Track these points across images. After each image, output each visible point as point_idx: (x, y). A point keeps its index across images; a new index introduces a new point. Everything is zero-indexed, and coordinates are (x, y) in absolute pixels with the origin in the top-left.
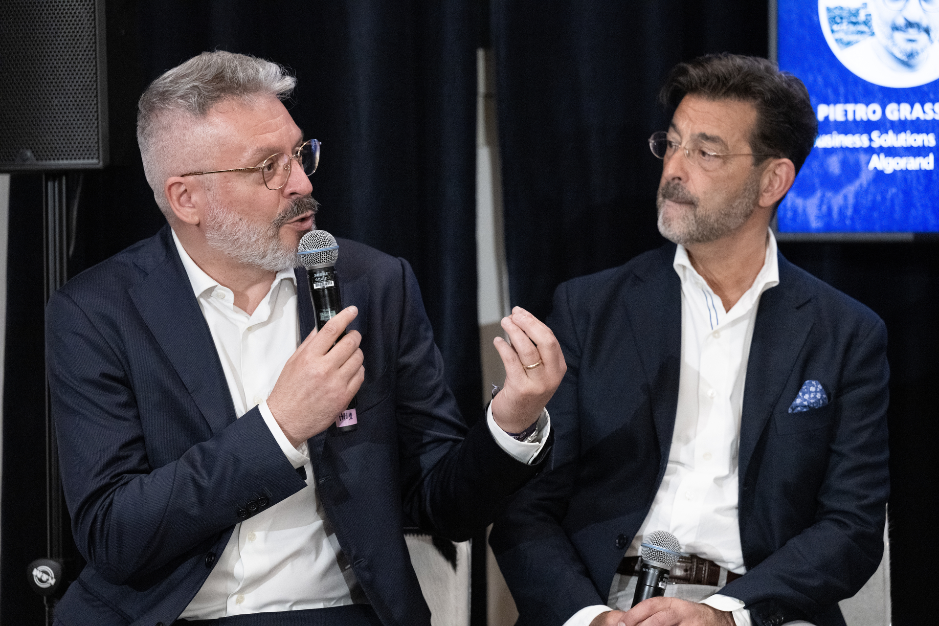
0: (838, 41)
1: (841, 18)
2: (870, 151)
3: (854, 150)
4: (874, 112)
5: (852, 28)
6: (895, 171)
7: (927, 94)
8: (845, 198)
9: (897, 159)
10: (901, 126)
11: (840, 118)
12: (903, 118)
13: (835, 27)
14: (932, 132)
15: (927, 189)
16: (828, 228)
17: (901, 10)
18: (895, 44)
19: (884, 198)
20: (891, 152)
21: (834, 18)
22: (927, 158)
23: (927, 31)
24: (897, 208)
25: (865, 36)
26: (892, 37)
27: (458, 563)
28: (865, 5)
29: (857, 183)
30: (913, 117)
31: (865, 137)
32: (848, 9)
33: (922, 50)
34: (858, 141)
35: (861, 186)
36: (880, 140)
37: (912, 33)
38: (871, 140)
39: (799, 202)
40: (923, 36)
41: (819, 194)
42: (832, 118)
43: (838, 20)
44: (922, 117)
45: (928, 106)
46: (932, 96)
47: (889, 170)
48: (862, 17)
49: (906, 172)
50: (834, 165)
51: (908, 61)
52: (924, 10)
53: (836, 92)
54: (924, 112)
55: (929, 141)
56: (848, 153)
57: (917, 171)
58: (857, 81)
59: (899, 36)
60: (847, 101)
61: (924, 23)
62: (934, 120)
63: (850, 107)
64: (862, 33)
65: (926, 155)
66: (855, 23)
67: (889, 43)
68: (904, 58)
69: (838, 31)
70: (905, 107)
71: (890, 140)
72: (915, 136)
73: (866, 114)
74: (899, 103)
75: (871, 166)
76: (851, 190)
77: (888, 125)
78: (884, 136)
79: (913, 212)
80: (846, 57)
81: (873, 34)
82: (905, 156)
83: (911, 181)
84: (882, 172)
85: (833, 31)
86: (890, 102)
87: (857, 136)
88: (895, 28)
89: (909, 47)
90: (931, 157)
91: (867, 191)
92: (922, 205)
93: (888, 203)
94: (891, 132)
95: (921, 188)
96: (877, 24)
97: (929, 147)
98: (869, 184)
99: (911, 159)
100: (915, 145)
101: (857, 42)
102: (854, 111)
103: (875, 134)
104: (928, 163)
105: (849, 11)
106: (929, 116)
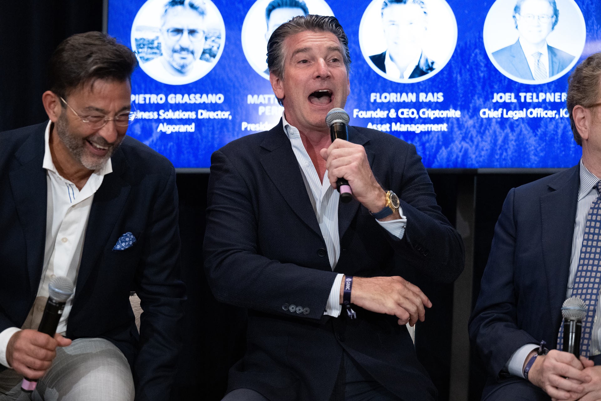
0: (141, 58)
1: (144, 45)
2: (158, 121)
3: (149, 120)
4: (161, 99)
5: (150, 51)
6: (172, 132)
7: (192, 88)
9: (174, 126)
10: (176, 107)
11: (142, 102)
12: (177, 102)
13: (140, 50)
14: (194, 111)
15: (191, 142)
17: (178, 41)
18: (174, 60)
19: (165, 149)
20: (170, 122)
21: (140, 45)
22: (191, 126)
23: (192, 53)
24: (173, 154)
25: (157, 55)
26: (172, 56)
28: (157, 38)
29: (151, 139)
30: (184, 102)
31: (156, 113)
32: (147, 40)
33: (190, 64)
34: (152, 115)
35: (153, 141)
36: (164, 115)
37: (184, 54)
38: (159, 115)
40: (190, 56)
42: (137, 102)
43: (142, 46)
44: (188, 102)
45: (192, 96)
46: (194, 90)
47: (169, 132)
48: (155, 44)
49: (178, 133)
50: (138, 129)
51: (181, 70)
52: (191, 41)
53: (140, 87)
54: (190, 99)
55: (192, 116)
56: (146, 122)
57: (184, 132)
58: (152, 81)
59: (176, 56)
60: (146, 93)
61: (191, 48)
62: (195, 103)
63: (147, 96)
64: (155, 53)
65: (190, 124)
66: (151, 48)
67: (171, 59)
68: (179, 68)
69: (141, 52)
70: (179, 96)
71: (170, 115)
72: (184, 113)
73: (157, 99)
74: (175, 94)
75: (159, 130)
77: (169, 106)
78: (166, 113)
79: (182, 156)
80: (146, 67)
81: (162, 55)
82: (178, 125)
83: (182, 139)
84: (165, 133)
85: (139, 53)
86: (170, 93)
87: (151, 113)
88: (174, 51)
89: (182, 62)
90: (193, 125)
91: (156, 144)
92: (187, 152)
93: (168, 151)
94: (170, 111)
95: (187, 142)
96: (163, 49)
97: (192, 119)
98: (157, 140)
99: (182, 126)
100: (184, 117)
101: (153, 59)
102: (150, 98)
103: (161, 112)
104: (191, 128)
105: (148, 41)
106: (192, 102)
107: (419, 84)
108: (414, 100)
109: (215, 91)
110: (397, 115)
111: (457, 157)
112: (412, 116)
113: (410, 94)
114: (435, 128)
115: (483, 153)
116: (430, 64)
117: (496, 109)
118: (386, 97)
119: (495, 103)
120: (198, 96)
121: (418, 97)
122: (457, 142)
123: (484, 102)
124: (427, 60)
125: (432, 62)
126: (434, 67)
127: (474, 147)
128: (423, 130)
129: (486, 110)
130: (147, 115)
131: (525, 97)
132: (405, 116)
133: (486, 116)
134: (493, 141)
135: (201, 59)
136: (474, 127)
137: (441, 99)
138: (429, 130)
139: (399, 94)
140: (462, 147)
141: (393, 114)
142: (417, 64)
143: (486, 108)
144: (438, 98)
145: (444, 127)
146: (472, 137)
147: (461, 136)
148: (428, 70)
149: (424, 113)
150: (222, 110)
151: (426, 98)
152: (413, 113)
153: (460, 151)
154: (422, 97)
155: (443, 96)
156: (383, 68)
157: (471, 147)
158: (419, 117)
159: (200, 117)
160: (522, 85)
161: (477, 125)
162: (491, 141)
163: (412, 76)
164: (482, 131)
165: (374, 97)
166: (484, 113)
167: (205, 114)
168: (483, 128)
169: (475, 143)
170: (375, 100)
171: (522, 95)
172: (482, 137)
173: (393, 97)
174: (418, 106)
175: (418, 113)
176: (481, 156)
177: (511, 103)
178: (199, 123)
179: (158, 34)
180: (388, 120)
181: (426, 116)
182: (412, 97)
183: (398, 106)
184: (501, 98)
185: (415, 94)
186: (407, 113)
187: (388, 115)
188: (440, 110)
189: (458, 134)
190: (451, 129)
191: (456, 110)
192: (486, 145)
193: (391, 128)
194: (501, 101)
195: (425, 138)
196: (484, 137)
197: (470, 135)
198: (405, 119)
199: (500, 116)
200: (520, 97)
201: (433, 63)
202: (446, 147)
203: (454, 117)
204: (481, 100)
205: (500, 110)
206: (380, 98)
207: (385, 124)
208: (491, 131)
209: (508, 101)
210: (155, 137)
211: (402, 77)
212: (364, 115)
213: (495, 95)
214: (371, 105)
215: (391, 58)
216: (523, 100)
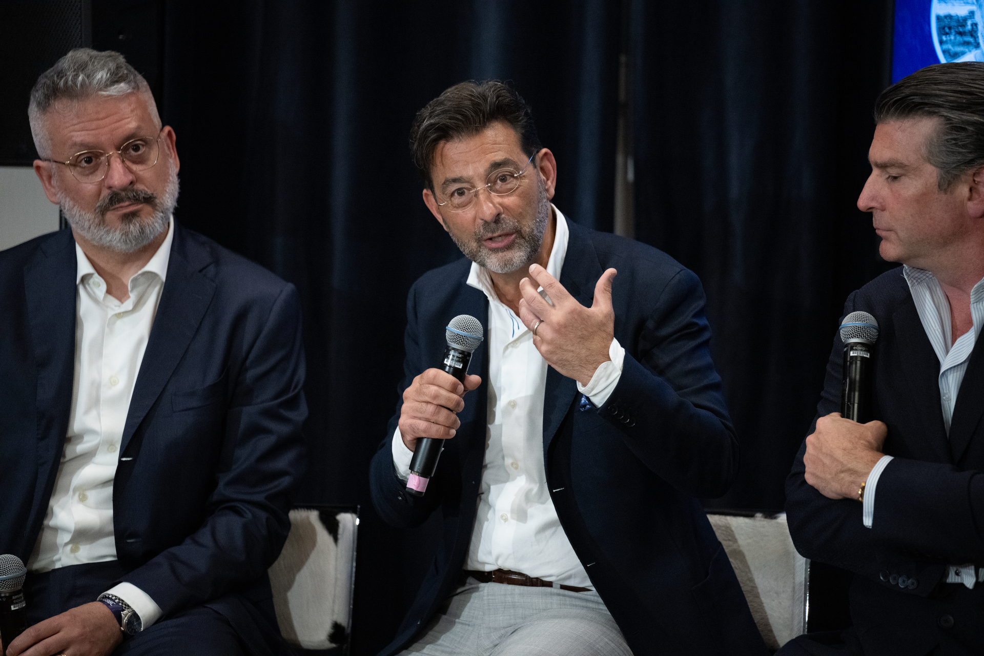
0: (944, 52)
1: (950, 28)
5: (959, 38)
13: (944, 38)
25: (971, 48)
27: (339, 537)
28: (972, 14)
32: (955, 18)
43: (947, 30)
48: (969, 27)
64: (967, 44)
66: (961, 34)
69: (946, 42)
81: (976, 46)
85: (941, 42)
105: (958, 20)
179: (974, 8)
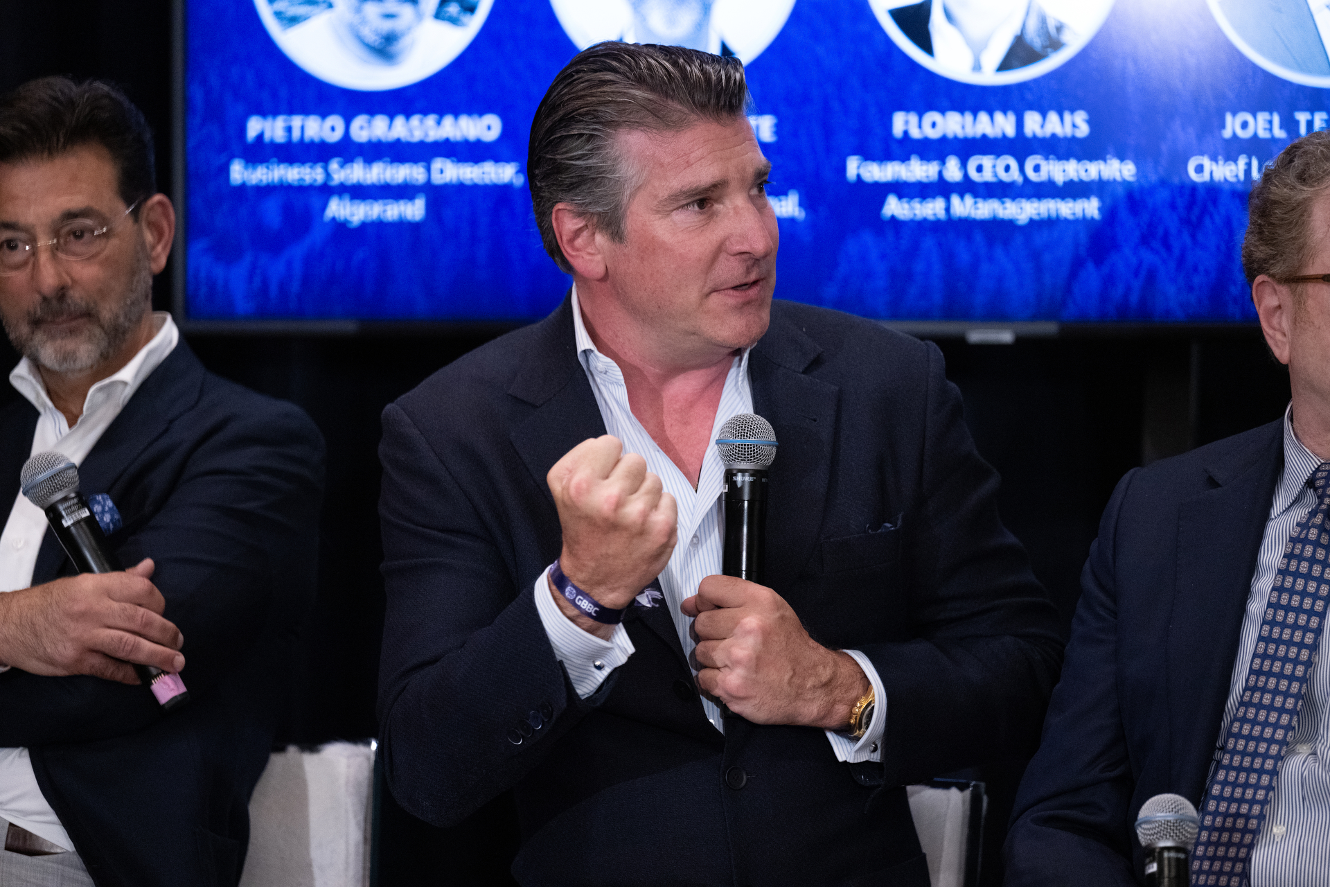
0: (278, 15)
2: (327, 190)
3: (301, 190)
4: (333, 129)
6: (364, 221)
7: (415, 101)
8: (289, 264)
9: (368, 204)
10: (375, 152)
11: (281, 137)
12: (376, 138)
14: (421, 162)
15: (413, 250)
16: (262, 312)
18: (364, 21)
19: (347, 268)
20: (359, 192)
22: (414, 202)
24: (368, 283)
26: (359, 11)
29: (307, 242)
30: (393, 136)
33: (409, 28)
34: (308, 174)
35: (312, 246)
36: (340, 173)
37: (391, 3)
38: (327, 173)
39: (219, 272)
40: (408, 11)
41: (248, 258)
42: (267, 138)
44: (405, 136)
45: (415, 120)
46: (421, 104)
47: (355, 221)
49: (380, 224)
50: (272, 213)
51: (384, 49)
53: (274, 95)
54: (410, 130)
55: (415, 176)
56: (293, 194)
57: (396, 223)
59: (370, 9)
60: (291, 111)
63: (297, 121)
64: (314, 2)
65: (412, 198)
67: (357, 19)
68: (379, 43)
70: (380, 121)
71: (357, 173)
72: (394, 167)
73: (321, 130)
74: (371, 114)
75: (328, 215)
76: (297, 252)
77: (354, 149)
78: (348, 167)
79: (393, 289)
80: (289, 41)
81: (331, 6)
82: (381, 199)
83: (389, 241)
84: (344, 223)
86: (357, 113)
87: (306, 168)
89: (387, 26)
90: (420, 202)
91: (322, 254)
92: (406, 277)
93: (354, 274)
94: (359, 162)
95: (404, 248)
97: (415, 185)
98: (325, 243)
99: (390, 204)
100: (393, 180)
101: (307, 18)
102: (303, 128)
103: (334, 165)
104: (415, 210)
106: (417, 136)
107: (1022, 87)
108: (1010, 131)
109: (477, 108)
110: (966, 176)
111: (1128, 289)
112: (1004, 177)
113: (999, 116)
114: (1066, 209)
115: (1197, 280)
116: (1052, 31)
117: (1231, 158)
118: (934, 125)
119: (1227, 141)
120: (431, 120)
121: (1020, 124)
122: (1127, 251)
123: (1200, 138)
124: (1043, 21)
125: (1058, 25)
126: (1066, 37)
127: (1172, 265)
128: (1036, 217)
129: (1206, 162)
130: (293, 174)
131: (1310, 124)
132: (987, 176)
133: (1205, 177)
134: (1223, 247)
135: (439, 15)
136: (1173, 206)
137: (1083, 130)
138: (1054, 214)
139: (969, 117)
140: (1140, 263)
141: (953, 170)
142: (1019, 33)
143: (1202, 153)
144: (1074, 126)
145: (1091, 208)
146: (1166, 234)
147: (1137, 233)
148: (1045, 47)
149: (1037, 169)
150: (497, 159)
151: (1042, 126)
152: (1007, 168)
153: (1136, 274)
154: (1033, 124)
155: (1089, 122)
156: (925, 42)
157: (1164, 261)
158: (1026, 179)
159: (437, 179)
160: (1302, 89)
161: (1180, 203)
162: (1218, 248)
163: (1005, 66)
164: (1194, 218)
165: (902, 123)
166: (1199, 169)
167: (448, 172)
168: (1196, 211)
169: (1176, 251)
170: (906, 133)
171: (1302, 117)
172: (1193, 236)
173: (953, 124)
174: (1020, 147)
175: (1022, 169)
176: (1190, 289)
177: (1274, 140)
178: (437, 195)
180: (941, 188)
181: (1042, 177)
182: (1004, 125)
183: (967, 148)
184: (1245, 125)
185: (1012, 118)
186: (989, 168)
187: (940, 173)
188: (1079, 159)
189: (1129, 226)
190: (1110, 214)
191: (1122, 159)
192: (1205, 258)
193: (948, 210)
194: (1244, 134)
195: (1040, 239)
196: (1200, 237)
197: (1160, 231)
198: (987, 185)
199: (1242, 176)
200: (1297, 123)
201: (1059, 29)
202: (1099, 262)
203: (1118, 178)
204: (1192, 132)
205: (1242, 161)
206: (920, 126)
207: (934, 197)
208: (1218, 220)
209: (1263, 134)
210: (316, 236)
211: (977, 67)
212: (876, 172)
213: (1229, 117)
214: (894, 147)
215: (949, 16)
216: (1303, 130)
